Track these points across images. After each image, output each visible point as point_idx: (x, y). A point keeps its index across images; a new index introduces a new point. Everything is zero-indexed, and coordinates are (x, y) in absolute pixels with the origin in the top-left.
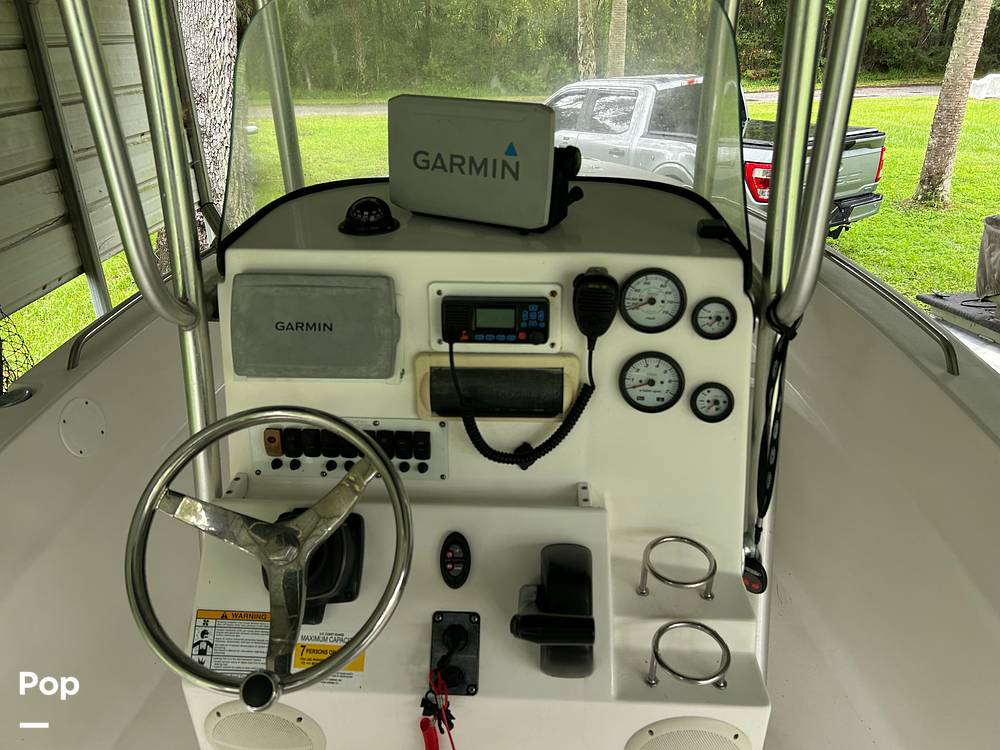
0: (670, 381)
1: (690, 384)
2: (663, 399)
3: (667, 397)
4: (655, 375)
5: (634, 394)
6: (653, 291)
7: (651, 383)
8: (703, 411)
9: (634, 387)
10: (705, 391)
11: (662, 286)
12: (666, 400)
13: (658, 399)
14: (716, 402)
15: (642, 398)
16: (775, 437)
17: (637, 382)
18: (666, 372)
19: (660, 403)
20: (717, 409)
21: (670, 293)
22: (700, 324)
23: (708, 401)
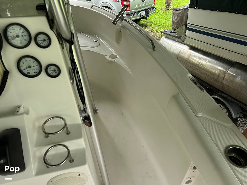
0: (36, 65)
1: (44, 66)
2: (36, 72)
3: (38, 71)
4: (31, 64)
5: (26, 72)
6: (17, 32)
7: (30, 67)
8: (51, 74)
9: (25, 69)
10: (50, 67)
11: (19, 30)
12: (37, 73)
13: (35, 72)
14: (55, 71)
15: (29, 73)
16: (79, 79)
17: (25, 67)
18: (34, 62)
19: (35, 74)
20: (56, 73)
21: (24, 32)
22: (39, 43)
23: (52, 71)
